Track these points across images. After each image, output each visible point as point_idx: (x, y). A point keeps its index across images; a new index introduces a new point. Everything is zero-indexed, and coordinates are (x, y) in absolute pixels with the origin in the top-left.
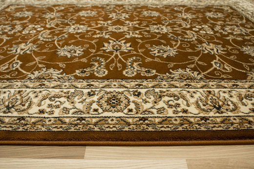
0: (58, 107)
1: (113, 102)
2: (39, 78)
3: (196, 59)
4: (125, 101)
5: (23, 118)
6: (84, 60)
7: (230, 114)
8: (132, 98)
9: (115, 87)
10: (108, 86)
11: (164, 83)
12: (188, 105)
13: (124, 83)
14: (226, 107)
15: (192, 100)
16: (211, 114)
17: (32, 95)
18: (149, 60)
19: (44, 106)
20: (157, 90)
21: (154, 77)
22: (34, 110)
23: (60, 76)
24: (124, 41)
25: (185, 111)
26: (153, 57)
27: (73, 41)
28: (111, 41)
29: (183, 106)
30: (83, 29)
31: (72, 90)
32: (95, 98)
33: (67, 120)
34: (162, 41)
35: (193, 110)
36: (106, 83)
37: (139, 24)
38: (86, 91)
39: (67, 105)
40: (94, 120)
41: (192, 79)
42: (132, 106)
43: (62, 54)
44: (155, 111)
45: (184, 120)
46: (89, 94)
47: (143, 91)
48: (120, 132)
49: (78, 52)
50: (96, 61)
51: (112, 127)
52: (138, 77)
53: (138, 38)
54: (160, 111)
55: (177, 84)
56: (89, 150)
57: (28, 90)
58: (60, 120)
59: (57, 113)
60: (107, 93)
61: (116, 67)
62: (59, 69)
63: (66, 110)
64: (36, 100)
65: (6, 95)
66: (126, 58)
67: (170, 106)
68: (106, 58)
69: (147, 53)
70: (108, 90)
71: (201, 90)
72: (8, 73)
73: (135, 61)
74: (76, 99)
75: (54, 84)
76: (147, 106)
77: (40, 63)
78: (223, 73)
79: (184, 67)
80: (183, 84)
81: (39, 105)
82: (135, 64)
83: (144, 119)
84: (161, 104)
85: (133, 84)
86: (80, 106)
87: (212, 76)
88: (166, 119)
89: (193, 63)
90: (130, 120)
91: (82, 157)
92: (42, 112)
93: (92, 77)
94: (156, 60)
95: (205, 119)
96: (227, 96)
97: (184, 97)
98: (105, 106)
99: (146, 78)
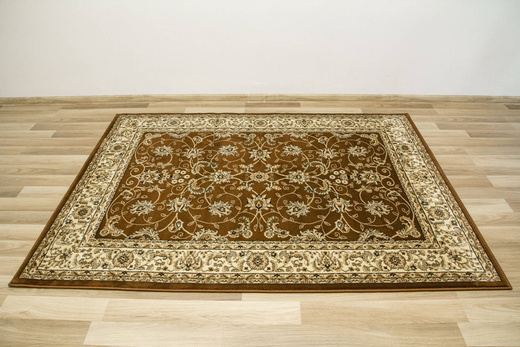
0: (221, 265)
1: (257, 261)
2: (202, 240)
3: (324, 218)
4: (265, 261)
5: (199, 275)
6: (233, 220)
7: (334, 271)
8: (270, 259)
9: (258, 249)
10: (253, 248)
11: (294, 244)
12: (308, 265)
13: (264, 244)
14: (333, 266)
15: (311, 260)
16: (322, 272)
17: (201, 256)
18: (285, 220)
19: (212, 266)
20: (288, 251)
21: (287, 239)
22: (205, 268)
23: (217, 237)
24: (264, 196)
25: (305, 270)
26: (288, 217)
27: (220, 195)
28: (254, 196)
29: (304, 266)
30: (227, 176)
31: (228, 251)
32: (245, 258)
33: (229, 276)
34: (299, 196)
35: (310, 268)
36: (252, 244)
37: (280, 169)
38: (238, 252)
39: (227, 264)
40: (246, 276)
41: (315, 240)
42: (270, 265)
43: (214, 213)
44: (285, 269)
45: (303, 276)
46: (241, 255)
47: (278, 252)
48: (262, 284)
49: (227, 210)
50: (243, 221)
51: (257, 280)
52: (276, 239)
53: (277, 191)
54: (288, 269)
55: (303, 245)
56: (244, 296)
57: (197, 251)
58: (223, 275)
59: (221, 270)
60: (253, 254)
61: (259, 229)
62: (215, 230)
63: (227, 268)
64: (204, 260)
65: (182, 255)
66: (266, 218)
67: (296, 265)
68: (251, 217)
69: (284, 211)
70: (254, 251)
71: (319, 251)
72: (176, 234)
73: (274, 221)
74: (232, 259)
75: (214, 245)
76: (280, 265)
77: (199, 223)
78: (342, 234)
79: (311, 228)
80: (307, 246)
81: (208, 264)
82: (274, 224)
83: (277, 275)
84: (290, 264)
85: (272, 245)
86: (235, 265)
87: (332, 238)
88: (291, 276)
89: (319, 223)
90: (268, 276)
91: (240, 300)
92: (211, 269)
93: (241, 238)
94: (292, 220)
95: (316, 275)
96: (337, 256)
97: (306, 258)
98: (252, 265)
99: (281, 240)
